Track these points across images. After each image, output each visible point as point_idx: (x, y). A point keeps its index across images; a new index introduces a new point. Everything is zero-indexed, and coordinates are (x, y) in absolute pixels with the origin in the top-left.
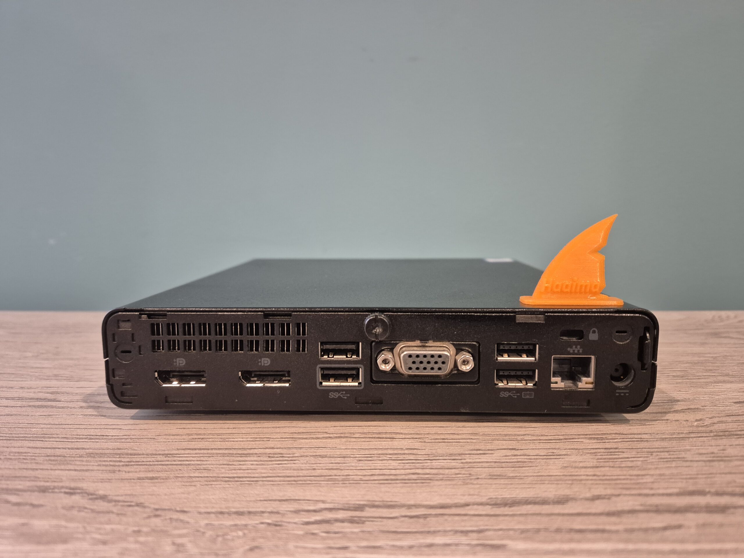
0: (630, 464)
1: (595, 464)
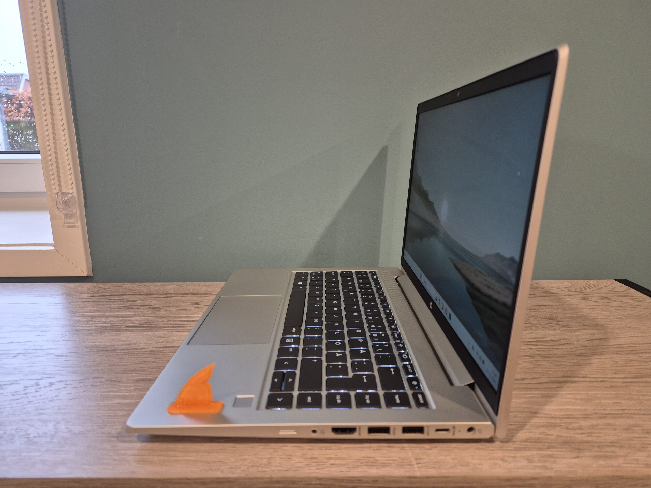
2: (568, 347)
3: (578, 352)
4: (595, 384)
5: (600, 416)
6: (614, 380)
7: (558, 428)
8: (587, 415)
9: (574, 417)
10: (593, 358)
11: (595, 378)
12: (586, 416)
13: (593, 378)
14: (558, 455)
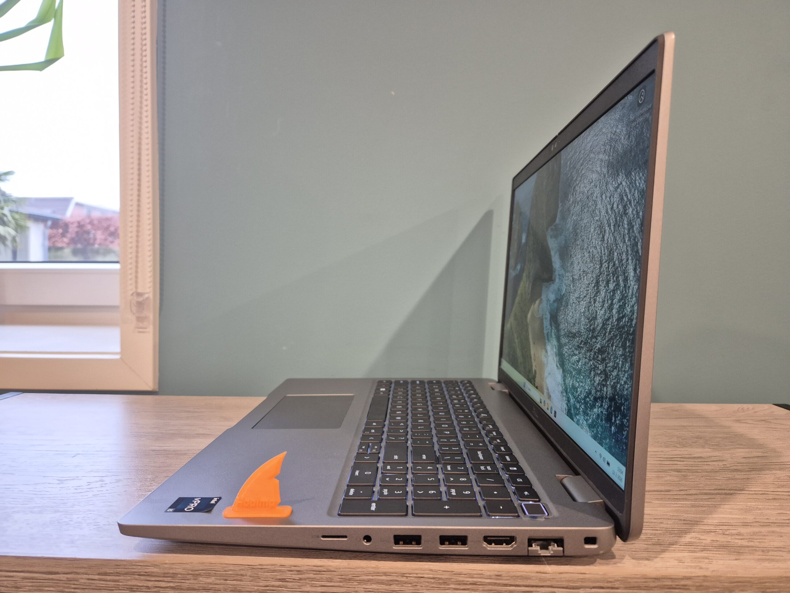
0: (694, 480)
1: (679, 480)
2: (721, 464)
3: (732, 468)
4: (755, 496)
5: (762, 524)
6: (778, 493)
7: (713, 534)
8: (747, 523)
9: (730, 524)
10: (751, 473)
11: (755, 491)
12: (744, 524)
13: (751, 491)
14: (714, 557)
